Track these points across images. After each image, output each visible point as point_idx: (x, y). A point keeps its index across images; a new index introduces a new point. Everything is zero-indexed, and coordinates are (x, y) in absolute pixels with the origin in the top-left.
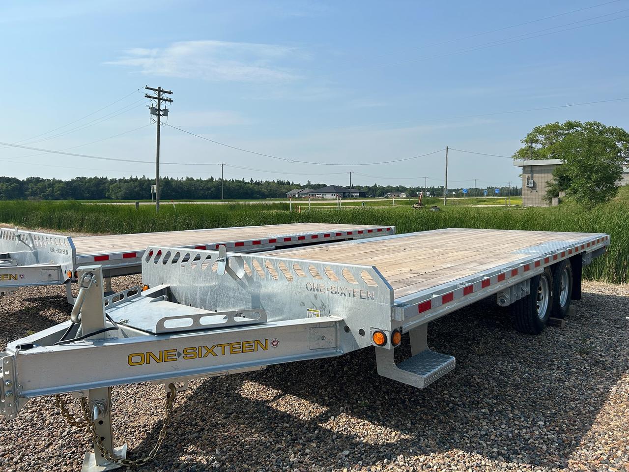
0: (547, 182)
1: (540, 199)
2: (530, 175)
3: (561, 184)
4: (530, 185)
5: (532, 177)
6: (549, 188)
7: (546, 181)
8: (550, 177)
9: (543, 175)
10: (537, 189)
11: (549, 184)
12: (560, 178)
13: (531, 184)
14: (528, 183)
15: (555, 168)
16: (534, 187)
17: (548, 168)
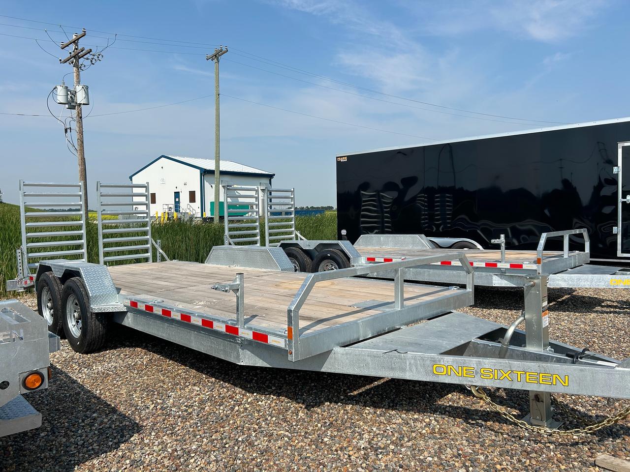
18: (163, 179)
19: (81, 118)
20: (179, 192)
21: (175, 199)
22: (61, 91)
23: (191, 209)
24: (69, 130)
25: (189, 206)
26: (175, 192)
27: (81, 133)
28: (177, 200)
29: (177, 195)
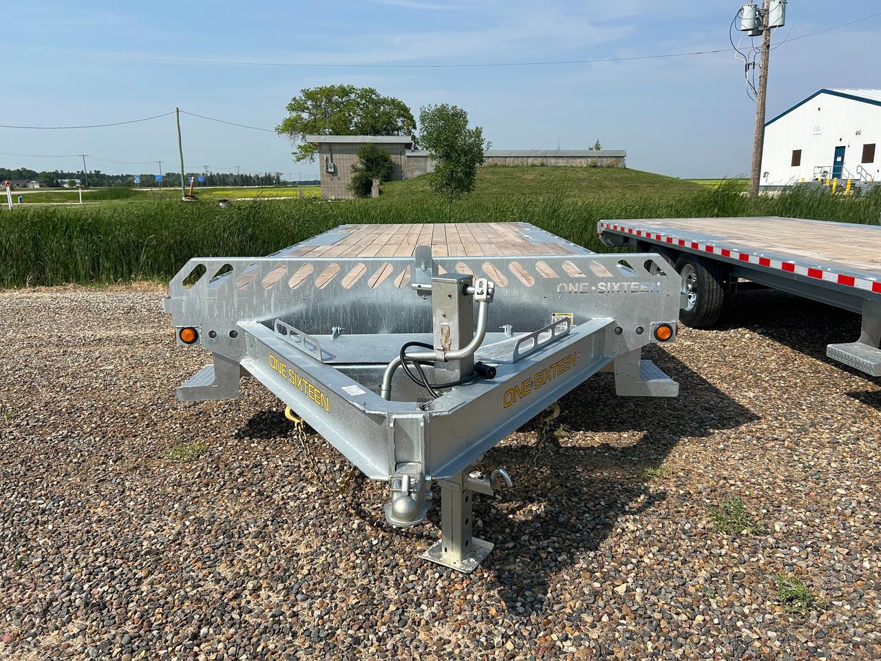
0: (353, 166)
1: (343, 189)
2: (329, 156)
3: (368, 169)
4: (330, 170)
5: (332, 159)
6: (356, 174)
7: (351, 164)
8: (355, 160)
9: (345, 156)
10: (339, 175)
11: (355, 169)
12: (367, 161)
13: (331, 167)
14: (327, 166)
15: (358, 147)
16: (334, 173)
17: (350, 147)
18: (819, 127)
19: (768, 46)
20: (845, 147)
21: (835, 158)
22: (748, 13)
23: (864, 174)
24: (751, 67)
25: (860, 168)
26: (837, 148)
27: (766, 68)
28: (839, 159)
29: (840, 151)
